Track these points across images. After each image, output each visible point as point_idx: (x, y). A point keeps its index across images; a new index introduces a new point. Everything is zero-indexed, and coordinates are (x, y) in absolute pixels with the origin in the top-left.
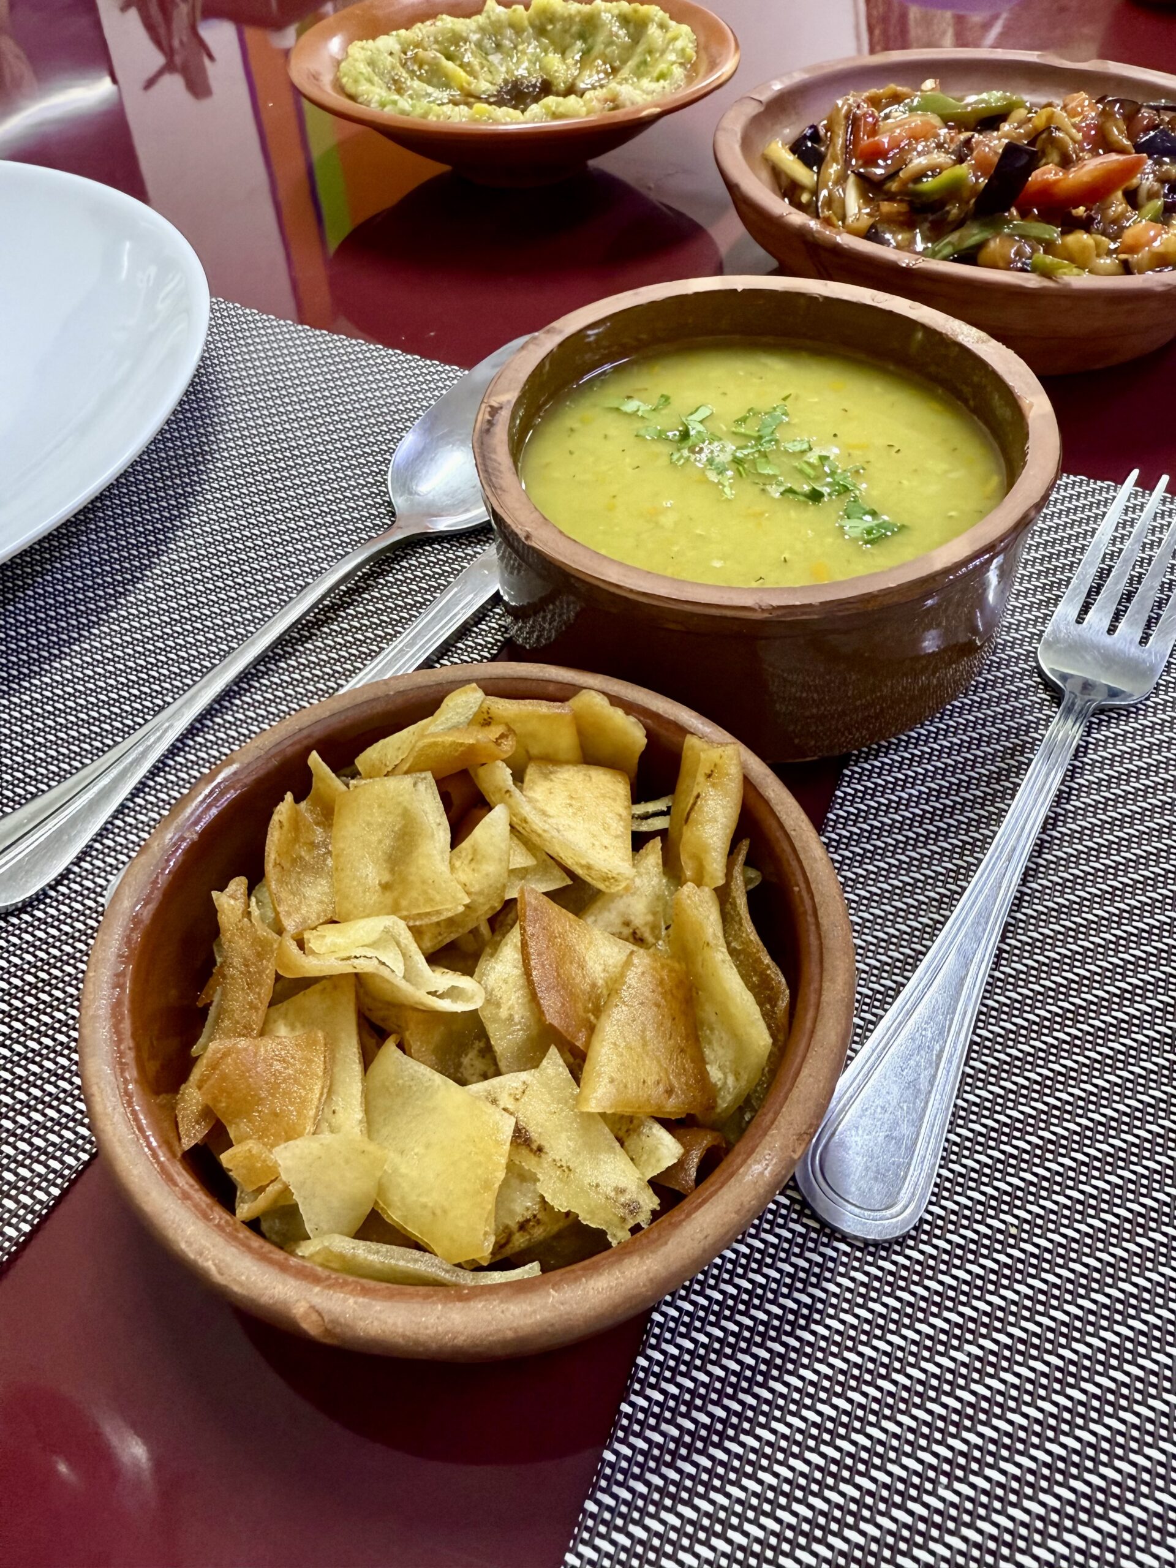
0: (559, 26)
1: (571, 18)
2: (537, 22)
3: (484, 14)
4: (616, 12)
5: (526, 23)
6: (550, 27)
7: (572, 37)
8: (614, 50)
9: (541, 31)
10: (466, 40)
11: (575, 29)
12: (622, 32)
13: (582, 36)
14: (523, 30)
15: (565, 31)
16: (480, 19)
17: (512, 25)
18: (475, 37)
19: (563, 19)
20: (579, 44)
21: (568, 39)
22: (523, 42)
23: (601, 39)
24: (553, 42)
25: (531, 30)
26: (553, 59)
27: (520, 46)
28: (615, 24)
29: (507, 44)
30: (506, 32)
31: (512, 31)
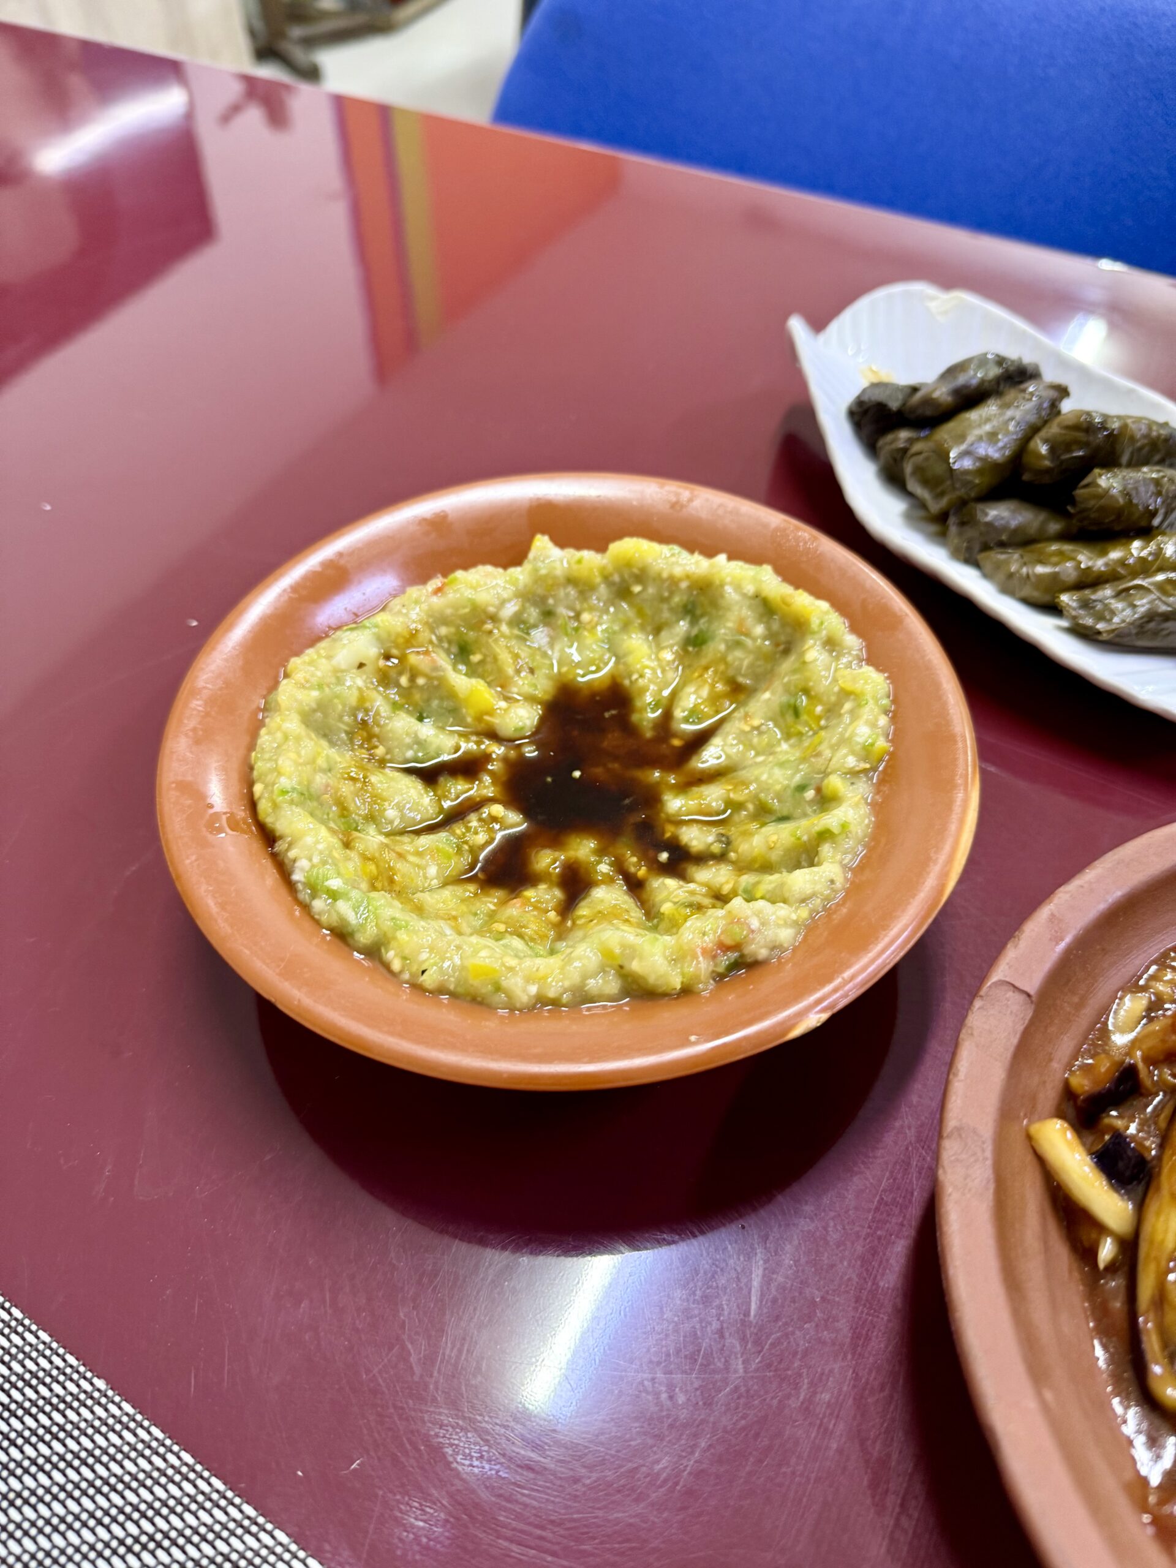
0: (651, 590)
2: (616, 578)
3: (527, 566)
4: (750, 589)
5: (598, 580)
6: (637, 589)
7: (671, 610)
8: (741, 660)
9: (622, 592)
10: (494, 619)
11: (678, 599)
12: (759, 630)
13: (690, 611)
14: (593, 588)
15: (662, 600)
16: (519, 574)
17: (571, 581)
18: (510, 610)
19: (658, 579)
20: (683, 625)
21: (666, 615)
22: (591, 609)
23: (724, 630)
24: (640, 613)
25: (603, 589)
26: (637, 644)
27: (586, 617)
28: (746, 612)
29: (563, 611)
30: (562, 593)
31: (572, 592)
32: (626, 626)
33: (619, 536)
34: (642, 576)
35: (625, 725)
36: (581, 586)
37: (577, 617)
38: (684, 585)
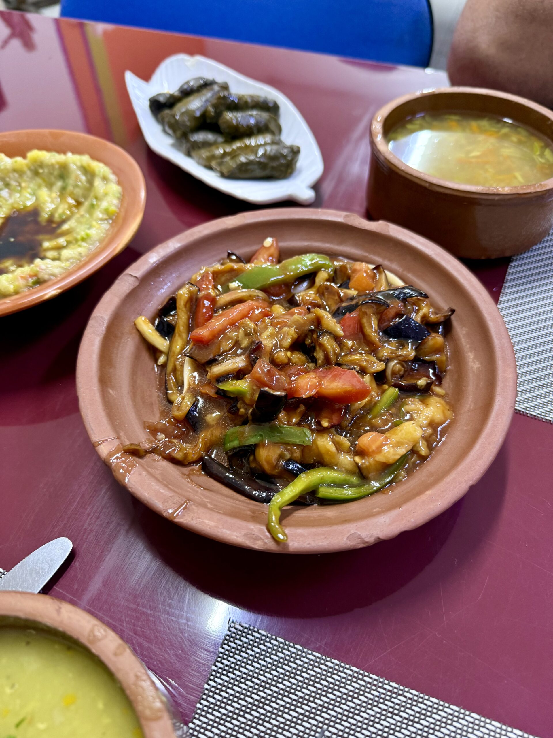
0: (46, 170)
1: (52, 166)
2: (32, 168)
4: (79, 164)
5: (26, 169)
6: (41, 171)
7: (55, 177)
9: (36, 173)
11: (56, 173)
12: (83, 178)
13: (60, 178)
14: (24, 173)
15: (51, 174)
17: (15, 170)
19: (48, 166)
20: (59, 183)
21: (53, 179)
22: (25, 181)
23: (71, 181)
24: (44, 181)
25: (29, 173)
26: (44, 194)
27: (23, 185)
28: (79, 173)
29: (13, 183)
30: (11, 175)
31: (16, 175)
32: (39, 186)
33: (30, 149)
34: (41, 165)
35: (36, 222)
36: (20, 172)
37: (20, 185)
38: (57, 167)
